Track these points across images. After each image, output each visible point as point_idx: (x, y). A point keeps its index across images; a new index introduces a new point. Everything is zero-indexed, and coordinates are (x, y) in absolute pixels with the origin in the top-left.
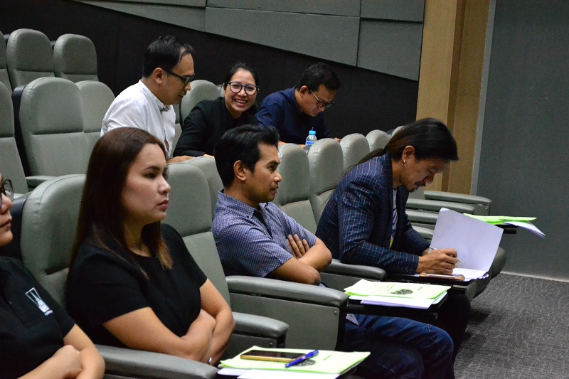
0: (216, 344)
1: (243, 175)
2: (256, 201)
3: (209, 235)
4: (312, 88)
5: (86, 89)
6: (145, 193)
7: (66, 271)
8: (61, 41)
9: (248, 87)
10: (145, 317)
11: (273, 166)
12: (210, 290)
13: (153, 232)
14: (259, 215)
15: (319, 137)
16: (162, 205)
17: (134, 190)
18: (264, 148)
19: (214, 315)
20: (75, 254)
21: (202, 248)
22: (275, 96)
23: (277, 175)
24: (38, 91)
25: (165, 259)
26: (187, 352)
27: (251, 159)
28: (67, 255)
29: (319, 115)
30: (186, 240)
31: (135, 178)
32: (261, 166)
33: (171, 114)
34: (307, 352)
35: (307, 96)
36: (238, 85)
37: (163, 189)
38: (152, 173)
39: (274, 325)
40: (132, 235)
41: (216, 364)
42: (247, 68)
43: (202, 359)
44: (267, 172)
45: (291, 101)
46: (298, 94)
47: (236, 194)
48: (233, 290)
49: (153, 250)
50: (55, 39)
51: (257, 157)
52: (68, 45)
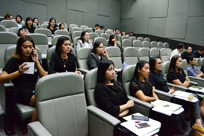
0: (188, 85)
1: (191, 62)
2: (193, 65)
3: (186, 70)
4: (201, 51)
5: (168, 50)
6: (179, 64)
7: (167, 73)
8: (165, 43)
9: (191, 49)
10: (178, 81)
11: (195, 61)
12: (187, 78)
13: (179, 69)
14: (193, 68)
15: (202, 57)
16: (181, 66)
17: (177, 64)
18: (194, 58)
19: (187, 81)
20: (169, 71)
22: (195, 51)
23: (196, 62)
24: (162, 50)
25: (181, 73)
26: (184, 86)
27: (192, 60)
28: (167, 72)
29: (202, 54)
30: (184, 70)
31: (177, 62)
32: (193, 61)
33: (180, 54)
34: (201, 87)
35: (200, 52)
36: (189, 49)
37: (181, 63)
38: (180, 61)
39: (196, 83)
40: (176, 69)
41: (188, 88)
42: (190, 47)
43: (186, 87)
44: (194, 61)
45: (197, 52)
46: (198, 51)
47: (190, 65)
48: (189, 78)
49: (179, 71)
50: (164, 43)
51: (193, 59)
52: (165, 44)
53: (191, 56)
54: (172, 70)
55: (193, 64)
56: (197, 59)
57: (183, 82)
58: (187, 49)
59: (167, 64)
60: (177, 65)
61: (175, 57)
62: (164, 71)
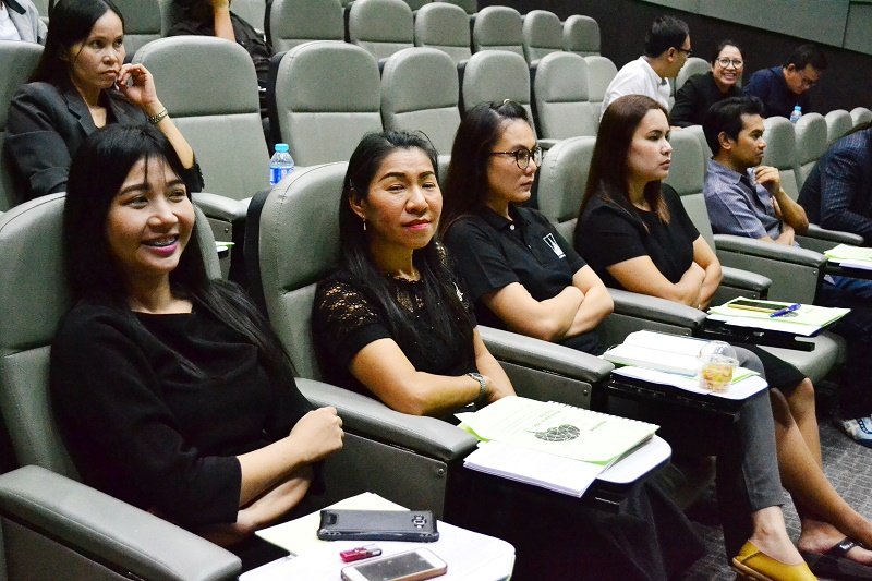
0: (705, 292)
1: (727, 146)
2: (742, 165)
3: (700, 197)
4: (799, 67)
5: (594, 64)
6: (649, 154)
7: (575, 220)
8: (571, 21)
9: (735, 61)
10: (642, 267)
11: (758, 134)
12: (703, 245)
13: (653, 189)
14: (745, 181)
15: (804, 112)
16: (664, 165)
17: (639, 152)
18: (746, 118)
19: (705, 267)
21: (694, 206)
22: (763, 72)
23: (762, 141)
24: (552, 65)
25: (663, 213)
26: (681, 298)
27: (735, 129)
28: (577, 209)
29: (804, 92)
31: (640, 141)
32: (745, 136)
33: (667, 88)
34: (790, 305)
35: (793, 74)
36: (726, 60)
37: (665, 150)
38: (656, 136)
39: (759, 280)
40: (636, 191)
41: (705, 310)
43: (692, 304)
44: (750, 140)
46: (785, 71)
48: (719, 247)
50: (564, 19)
51: (740, 127)
52: (576, 25)
53: (733, 102)
54: (605, 198)
55: (746, 155)
56: (769, 124)
57: (675, 277)
58: (712, 57)
59: (574, 156)
60: (638, 162)
61: (624, 111)
62: (551, 205)
